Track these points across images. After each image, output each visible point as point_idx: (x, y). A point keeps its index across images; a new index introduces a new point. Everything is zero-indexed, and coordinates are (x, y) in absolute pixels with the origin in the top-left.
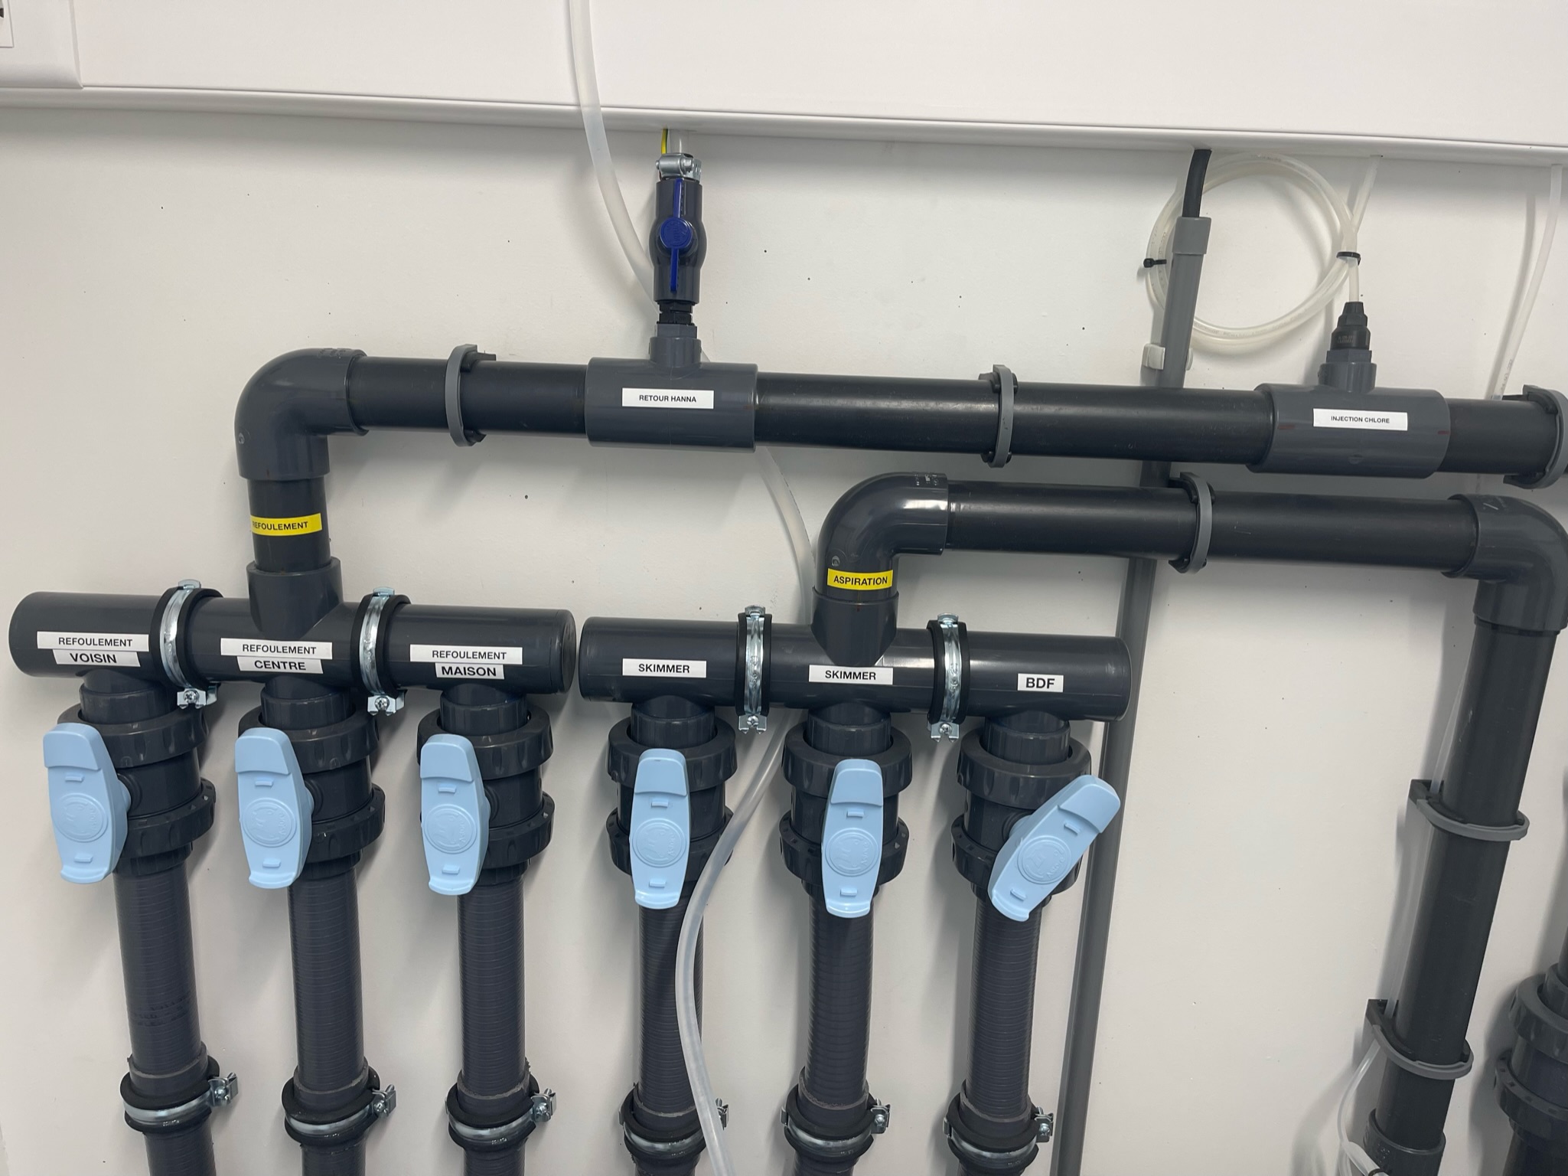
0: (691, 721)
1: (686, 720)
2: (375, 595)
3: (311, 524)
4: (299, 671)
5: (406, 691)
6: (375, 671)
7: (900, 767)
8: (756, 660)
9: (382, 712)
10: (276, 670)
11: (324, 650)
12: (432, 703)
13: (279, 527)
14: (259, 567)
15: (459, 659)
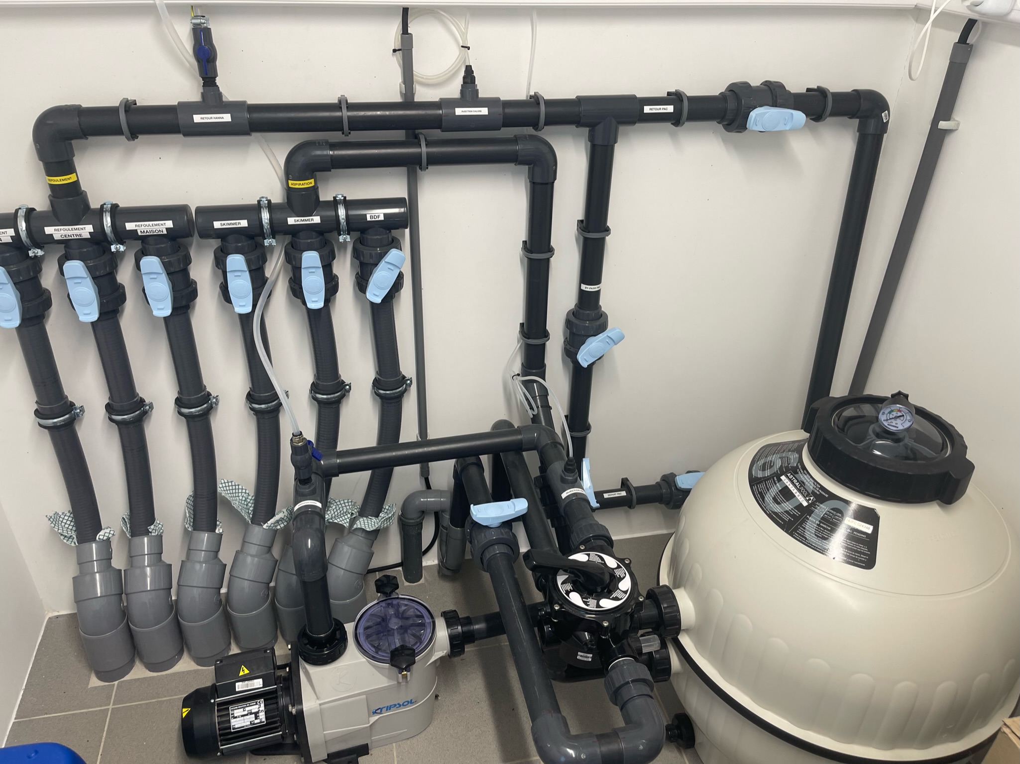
0: (245, 244)
1: (244, 243)
2: (105, 204)
3: (72, 178)
4: (80, 237)
5: (125, 242)
6: (113, 234)
7: (329, 254)
8: (266, 218)
9: (118, 251)
10: (70, 238)
11: (89, 228)
12: (138, 245)
13: (59, 180)
14: (53, 197)
15: (146, 227)
